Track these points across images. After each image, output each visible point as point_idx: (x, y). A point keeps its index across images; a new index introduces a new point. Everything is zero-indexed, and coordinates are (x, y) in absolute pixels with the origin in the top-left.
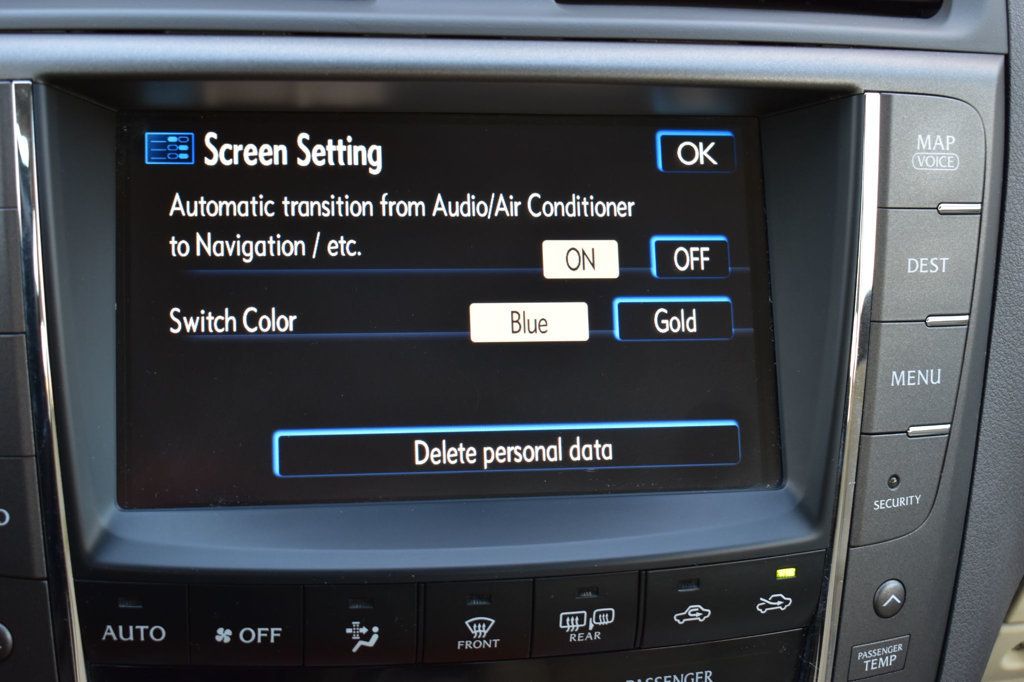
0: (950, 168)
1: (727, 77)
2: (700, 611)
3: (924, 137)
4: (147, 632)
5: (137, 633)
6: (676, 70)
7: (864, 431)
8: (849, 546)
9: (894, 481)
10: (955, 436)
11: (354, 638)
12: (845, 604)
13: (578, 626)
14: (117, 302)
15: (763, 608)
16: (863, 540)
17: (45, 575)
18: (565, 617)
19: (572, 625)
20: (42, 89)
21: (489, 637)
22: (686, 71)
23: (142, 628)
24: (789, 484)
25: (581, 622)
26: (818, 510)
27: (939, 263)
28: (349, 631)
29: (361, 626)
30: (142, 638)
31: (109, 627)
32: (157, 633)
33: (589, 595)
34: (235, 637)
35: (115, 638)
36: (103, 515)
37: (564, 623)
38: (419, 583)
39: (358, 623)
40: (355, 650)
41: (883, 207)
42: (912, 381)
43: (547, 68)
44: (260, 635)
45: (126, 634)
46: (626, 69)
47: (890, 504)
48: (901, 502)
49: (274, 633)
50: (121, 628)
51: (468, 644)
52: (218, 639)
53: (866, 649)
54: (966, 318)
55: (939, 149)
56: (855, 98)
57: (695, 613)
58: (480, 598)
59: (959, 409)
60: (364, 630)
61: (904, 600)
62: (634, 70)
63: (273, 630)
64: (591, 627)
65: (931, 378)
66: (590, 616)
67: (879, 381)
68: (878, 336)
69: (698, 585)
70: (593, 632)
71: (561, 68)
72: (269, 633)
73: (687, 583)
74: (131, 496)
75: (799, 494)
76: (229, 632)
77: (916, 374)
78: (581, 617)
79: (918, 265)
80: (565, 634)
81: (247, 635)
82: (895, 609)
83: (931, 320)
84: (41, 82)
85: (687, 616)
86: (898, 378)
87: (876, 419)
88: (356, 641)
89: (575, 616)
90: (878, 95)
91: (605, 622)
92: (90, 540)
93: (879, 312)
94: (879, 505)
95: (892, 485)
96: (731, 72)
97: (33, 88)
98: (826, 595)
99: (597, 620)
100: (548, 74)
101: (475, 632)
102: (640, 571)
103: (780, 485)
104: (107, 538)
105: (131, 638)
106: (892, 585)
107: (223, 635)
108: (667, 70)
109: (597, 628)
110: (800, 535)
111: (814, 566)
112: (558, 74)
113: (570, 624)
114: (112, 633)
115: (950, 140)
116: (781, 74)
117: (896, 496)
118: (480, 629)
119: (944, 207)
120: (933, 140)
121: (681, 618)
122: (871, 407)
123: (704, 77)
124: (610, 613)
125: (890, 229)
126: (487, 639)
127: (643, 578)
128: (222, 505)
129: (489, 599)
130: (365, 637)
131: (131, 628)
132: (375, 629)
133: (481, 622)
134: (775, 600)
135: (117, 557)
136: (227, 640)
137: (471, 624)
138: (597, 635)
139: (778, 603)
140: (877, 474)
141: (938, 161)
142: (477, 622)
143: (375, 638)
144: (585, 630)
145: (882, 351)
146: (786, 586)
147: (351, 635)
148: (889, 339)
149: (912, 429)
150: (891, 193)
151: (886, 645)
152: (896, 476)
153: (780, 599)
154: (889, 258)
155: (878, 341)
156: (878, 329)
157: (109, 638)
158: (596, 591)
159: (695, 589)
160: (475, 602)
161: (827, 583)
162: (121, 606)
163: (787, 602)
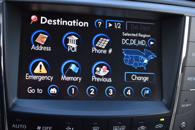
2: (144, 127)
4: (22, 126)
5: (20, 126)
6: (146, 8)
7: (181, 90)
8: (176, 114)
9: (186, 101)
12: (174, 127)
14: (20, 52)
15: (157, 127)
18: (114, 128)
19: (116, 129)
20: (5, 4)
22: (148, 9)
23: (21, 125)
24: (164, 100)
25: (118, 129)
26: (170, 106)
28: (67, 128)
29: (69, 128)
30: (21, 128)
31: (14, 125)
32: (24, 127)
33: (120, 123)
34: (41, 129)
35: (15, 127)
36: (14, 100)
38: (83, 119)
39: (69, 127)
41: (188, 41)
42: (192, 79)
44: (47, 128)
45: (17, 126)
47: (185, 106)
48: (187, 105)
49: (50, 128)
50: (16, 125)
52: (38, 129)
56: (184, 17)
60: (70, 129)
61: (186, 126)
62: (137, 7)
63: (50, 127)
66: (120, 127)
67: (185, 79)
69: (144, 122)
71: (121, 6)
72: (49, 128)
73: (141, 121)
74: (20, 96)
75: (166, 103)
76: (40, 127)
77: (192, 78)
78: (118, 128)
79: (194, 54)
81: (44, 128)
82: (184, 128)
84: (4, 2)
85: (141, 128)
86: (189, 79)
89: (117, 127)
90: (189, 17)
91: (123, 129)
92: (10, 105)
93: (186, 64)
94: (183, 106)
95: (185, 102)
96: (158, 9)
97: (2, 3)
98: (170, 125)
99: (121, 128)
102: (131, 119)
103: (161, 100)
104: (14, 105)
105: (19, 127)
106: (184, 123)
107: (39, 128)
108: (144, 8)
110: (166, 112)
111: (168, 118)
114: (14, 126)
116: (169, 11)
117: (186, 104)
121: (139, 129)
122: (183, 85)
123: (152, 10)
124: (124, 127)
125: (189, 46)
127: (132, 120)
128: (40, 99)
129: (98, 123)
131: (19, 125)
132: (73, 128)
133: (96, 128)
134: (159, 125)
135: (16, 109)
136: (40, 129)
137: (94, 128)
139: (160, 126)
140: (183, 99)
142: (95, 128)
145: (186, 73)
146: (162, 122)
148: (187, 70)
149: (191, 90)
152: (186, 100)
153: (161, 125)
155: (185, 71)
156: (185, 68)
157: (14, 127)
158: (122, 122)
159: (143, 122)
160: (95, 124)
161: (170, 122)
162: (17, 120)
163: (162, 126)
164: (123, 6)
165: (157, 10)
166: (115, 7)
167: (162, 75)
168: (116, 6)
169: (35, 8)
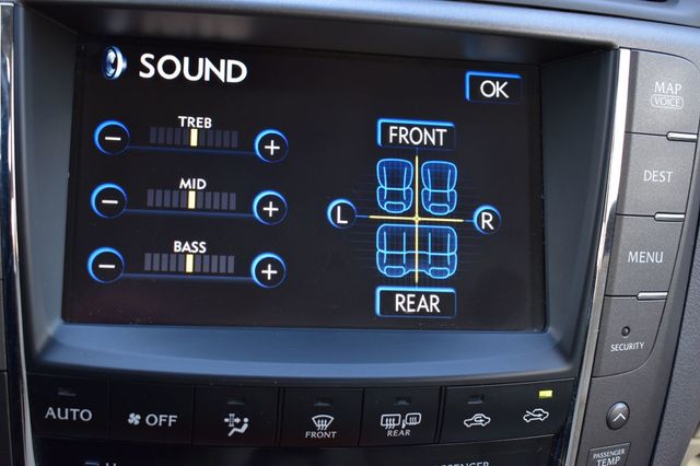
0: (677, 107)
2: (483, 418)
3: (660, 83)
4: (78, 414)
5: (71, 414)
7: (607, 294)
8: (592, 377)
9: (626, 331)
10: (670, 301)
11: (230, 425)
13: (394, 425)
14: (71, 169)
15: (528, 418)
16: (602, 372)
17: (5, 368)
18: (385, 418)
19: (390, 424)
20: (21, 10)
21: (329, 430)
22: (492, 24)
23: (75, 411)
24: (550, 330)
25: (396, 422)
26: (571, 349)
27: (666, 176)
28: (226, 420)
29: (235, 417)
30: (75, 418)
31: (51, 409)
32: (86, 415)
33: (404, 403)
34: (142, 420)
35: (55, 417)
36: (50, 325)
37: (384, 423)
38: (279, 388)
39: (233, 415)
40: (230, 434)
41: (628, 132)
42: (643, 259)
44: (161, 420)
45: (63, 415)
47: (622, 347)
48: (630, 346)
49: (172, 419)
50: (59, 410)
51: (313, 435)
52: (130, 421)
53: (600, 452)
54: (682, 216)
55: (670, 93)
56: (612, 52)
57: (479, 419)
58: (323, 400)
59: (674, 281)
60: (238, 420)
61: (628, 418)
63: (171, 417)
64: (404, 426)
65: (656, 258)
66: (403, 418)
67: (619, 258)
68: (620, 225)
69: (482, 398)
70: (404, 430)
72: (168, 419)
73: (475, 397)
74: (69, 315)
75: (558, 338)
76: (138, 417)
77: (645, 255)
78: (397, 418)
79: (651, 176)
80: (385, 431)
81: (152, 420)
82: (622, 423)
83: (658, 216)
84: (20, 4)
85: (473, 422)
86: (633, 257)
87: (616, 285)
88: (232, 428)
89: (392, 417)
90: (629, 51)
91: (413, 423)
92: (39, 343)
93: (623, 208)
94: (615, 348)
95: (624, 334)
97: (14, 9)
98: (573, 411)
99: (408, 422)
101: (319, 426)
102: (441, 389)
103: (544, 330)
104: (52, 343)
105: (67, 417)
106: (620, 406)
107: (134, 419)
109: (407, 427)
110: (557, 366)
111: (566, 390)
113: (389, 423)
114: (53, 413)
115: (678, 87)
117: (627, 342)
118: (322, 424)
119: (671, 135)
120: (666, 86)
121: (469, 423)
122: (613, 277)
123: (506, 29)
124: (418, 416)
125: (633, 148)
126: (328, 431)
127: (443, 392)
128: (139, 323)
129: (331, 402)
130: (238, 425)
131: (67, 410)
132: (246, 420)
133: (324, 418)
134: (537, 413)
135: (59, 357)
136: (137, 423)
137: (316, 420)
138: (408, 432)
139: (539, 415)
140: (614, 326)
141: (669, 102)
142: (321, 419)
143: (245, 426)
144: (399, 428)
145: (623, 236)
146: (545, 403)
147: (228, 423)
148: (628, 227)
149: (641, 295)
150: (635, 122)
151: (613, 450)
152: (627, 327)
153: (541, 412)
154: (631, 168)
155: (620, 229)
156: (621, 220)
157: (50, 416)
158: (409, 400)
159: (481, 402)
160: (320, 404)
161: (575, 402)
162: (60, 394)
163: (545, 415)
164: (408, 16)
165: (519, 27)
167: (544, 245)
168: (386, 15)
169: (118, 24)
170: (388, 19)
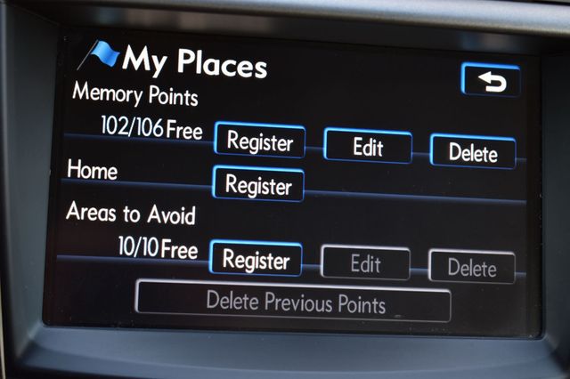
1: (525, 28)
14: (51, 169)
24: (546, 336)
36: (35, 329)
43: (388, 13)
46: (448, 17)
62: (454, 18)
74: (52, 317)
75: (555, 345)
92: (20, 349)
96: (528, 24)
100: (388, 18)
103: (539, 337)
104: (33, 347)
112: (396, 18)
123: (507, 26)
128: (121, 326)
135: (40, 362)
164: (404, 14)
165: (521, 24)
166: (377, 17)
167: (542, 246)
168: (381, 13)
169: (105, 17)
170: (383, 18)
